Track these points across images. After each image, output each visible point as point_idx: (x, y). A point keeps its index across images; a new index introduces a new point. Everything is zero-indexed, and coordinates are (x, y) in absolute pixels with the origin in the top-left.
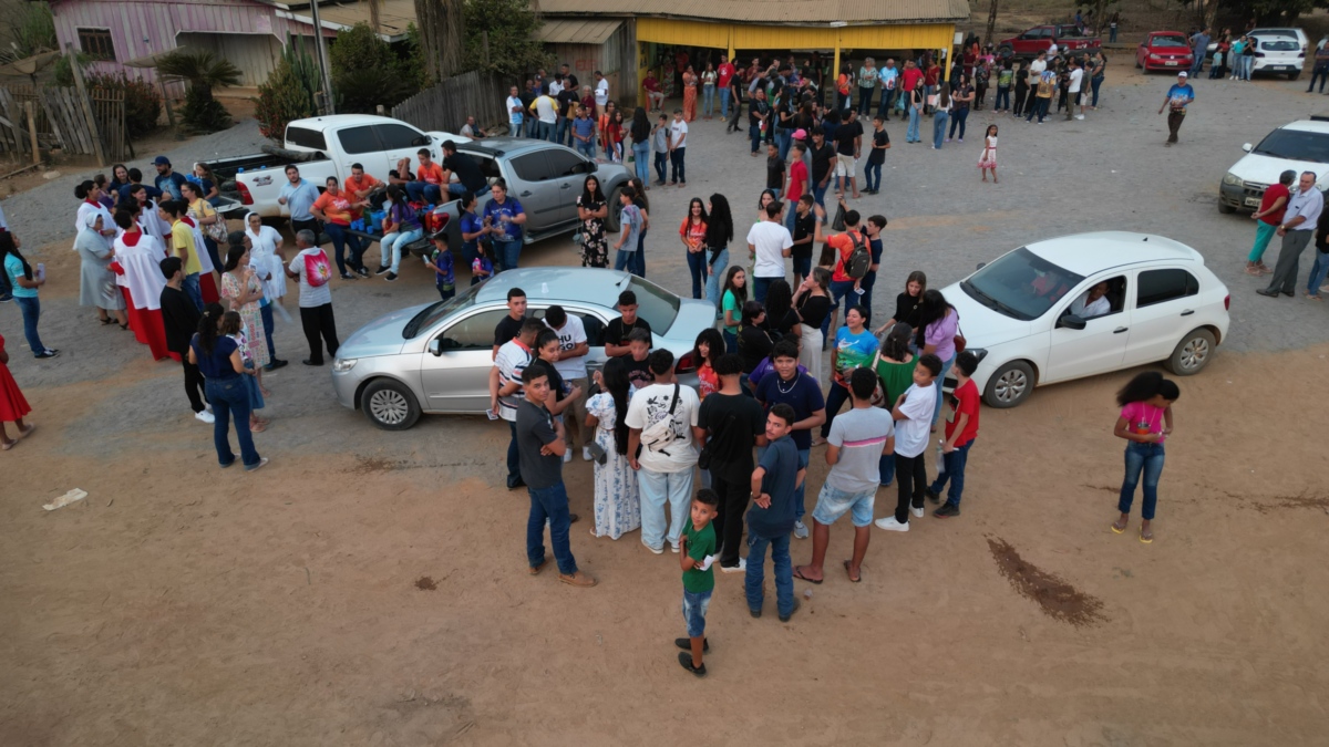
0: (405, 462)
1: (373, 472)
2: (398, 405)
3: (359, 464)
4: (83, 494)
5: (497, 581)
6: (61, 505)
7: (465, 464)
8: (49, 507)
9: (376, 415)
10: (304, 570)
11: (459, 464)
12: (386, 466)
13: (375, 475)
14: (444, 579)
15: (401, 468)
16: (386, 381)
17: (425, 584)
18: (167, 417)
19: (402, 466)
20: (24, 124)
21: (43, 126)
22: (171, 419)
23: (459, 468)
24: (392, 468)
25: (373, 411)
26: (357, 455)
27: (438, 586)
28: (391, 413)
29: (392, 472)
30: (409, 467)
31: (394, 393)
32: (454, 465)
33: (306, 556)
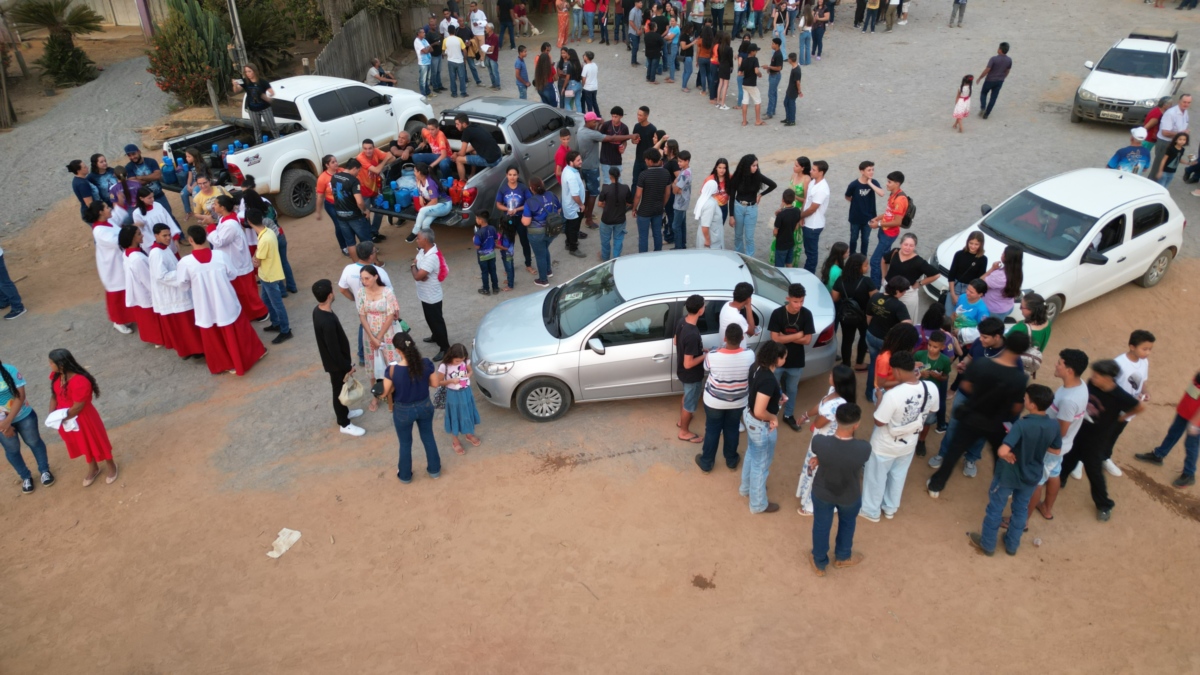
0: (583, 455)
1: (561, 469)
2: (553, 399)
3: (541, 462)
4: (296, 536)
5: (761, 569)
6: (283, 550)
7: (640, 451)
8: (274, 554)
9: (531, 411)
10: (580, 585)
11: (634, 451)
12: (568, 461)
13: (564, 471)
14: (714, 575)
15: (584, 462)
16: (543, 379)
17: (701, 583)
18: (311, 434)
19: (581, 460)
22: (317, 436)
23: (637, 455)
24: (576, 463)
25: (529, 407)
26: (532, 453)
27: (714, 582)
28: (545, 407)
29: (579, 467)
30: (590, 460)
31: (550, 389)
32: (629, 452)
33: (570, 570)
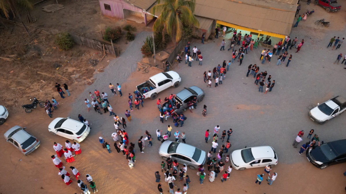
20: (103, 48)
21: (105, 49)
